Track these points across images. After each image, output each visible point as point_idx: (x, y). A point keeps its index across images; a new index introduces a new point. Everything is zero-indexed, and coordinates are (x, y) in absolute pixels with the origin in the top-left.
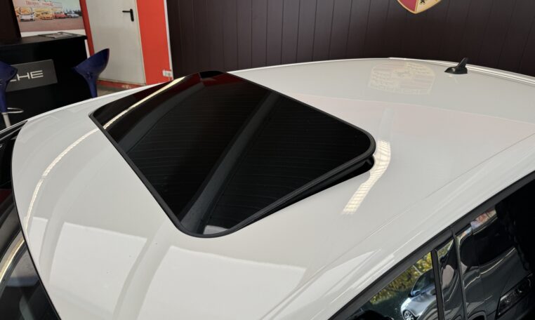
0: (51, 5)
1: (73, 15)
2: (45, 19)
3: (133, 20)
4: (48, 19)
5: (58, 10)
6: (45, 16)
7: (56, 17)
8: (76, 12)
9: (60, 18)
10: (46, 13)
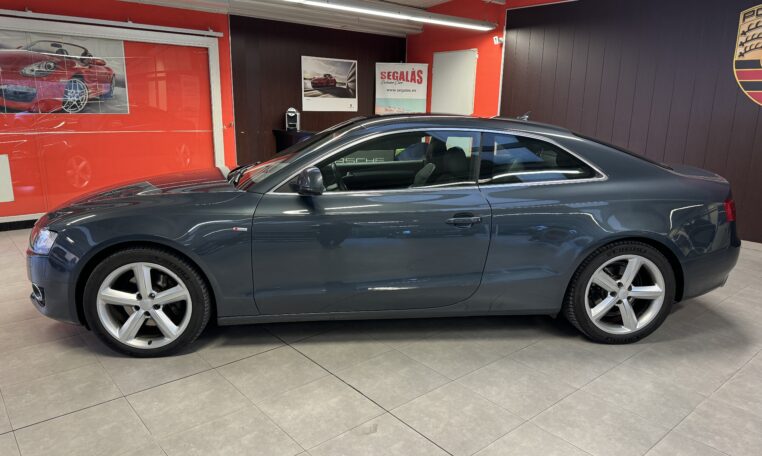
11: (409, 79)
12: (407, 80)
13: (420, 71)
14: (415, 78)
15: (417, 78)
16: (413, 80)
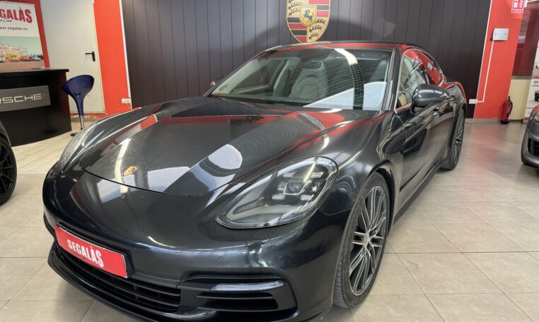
0: (19, 50)
1: (36, 59)
2: (13, 61)
3: (94, 60)
4: (16, 61)
5: (24, 55)
6: (14, 58)
7: (22, 60)
8: (39, 56)
9: (26, 61)
10: (15, 56)
11: (18, 17)
12: (16, 19)
13: (27, 11)
14: (24, 16)
15: (26, 17)
16: (22, 18)
